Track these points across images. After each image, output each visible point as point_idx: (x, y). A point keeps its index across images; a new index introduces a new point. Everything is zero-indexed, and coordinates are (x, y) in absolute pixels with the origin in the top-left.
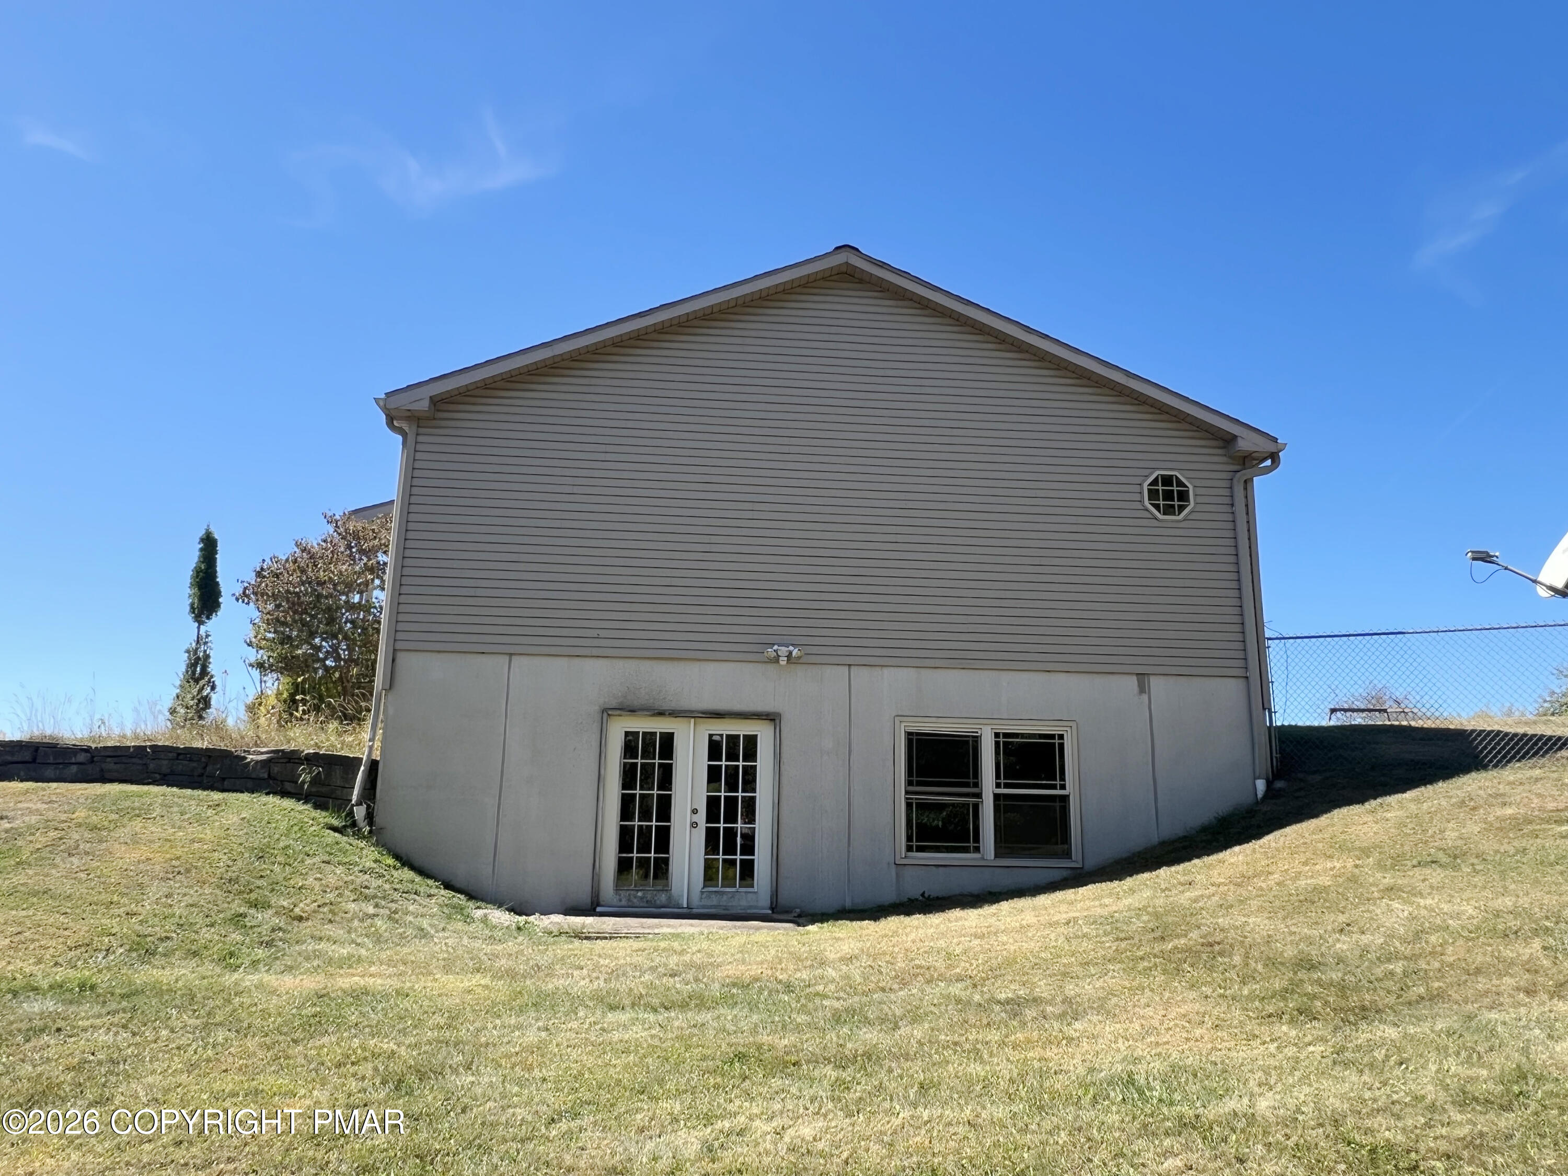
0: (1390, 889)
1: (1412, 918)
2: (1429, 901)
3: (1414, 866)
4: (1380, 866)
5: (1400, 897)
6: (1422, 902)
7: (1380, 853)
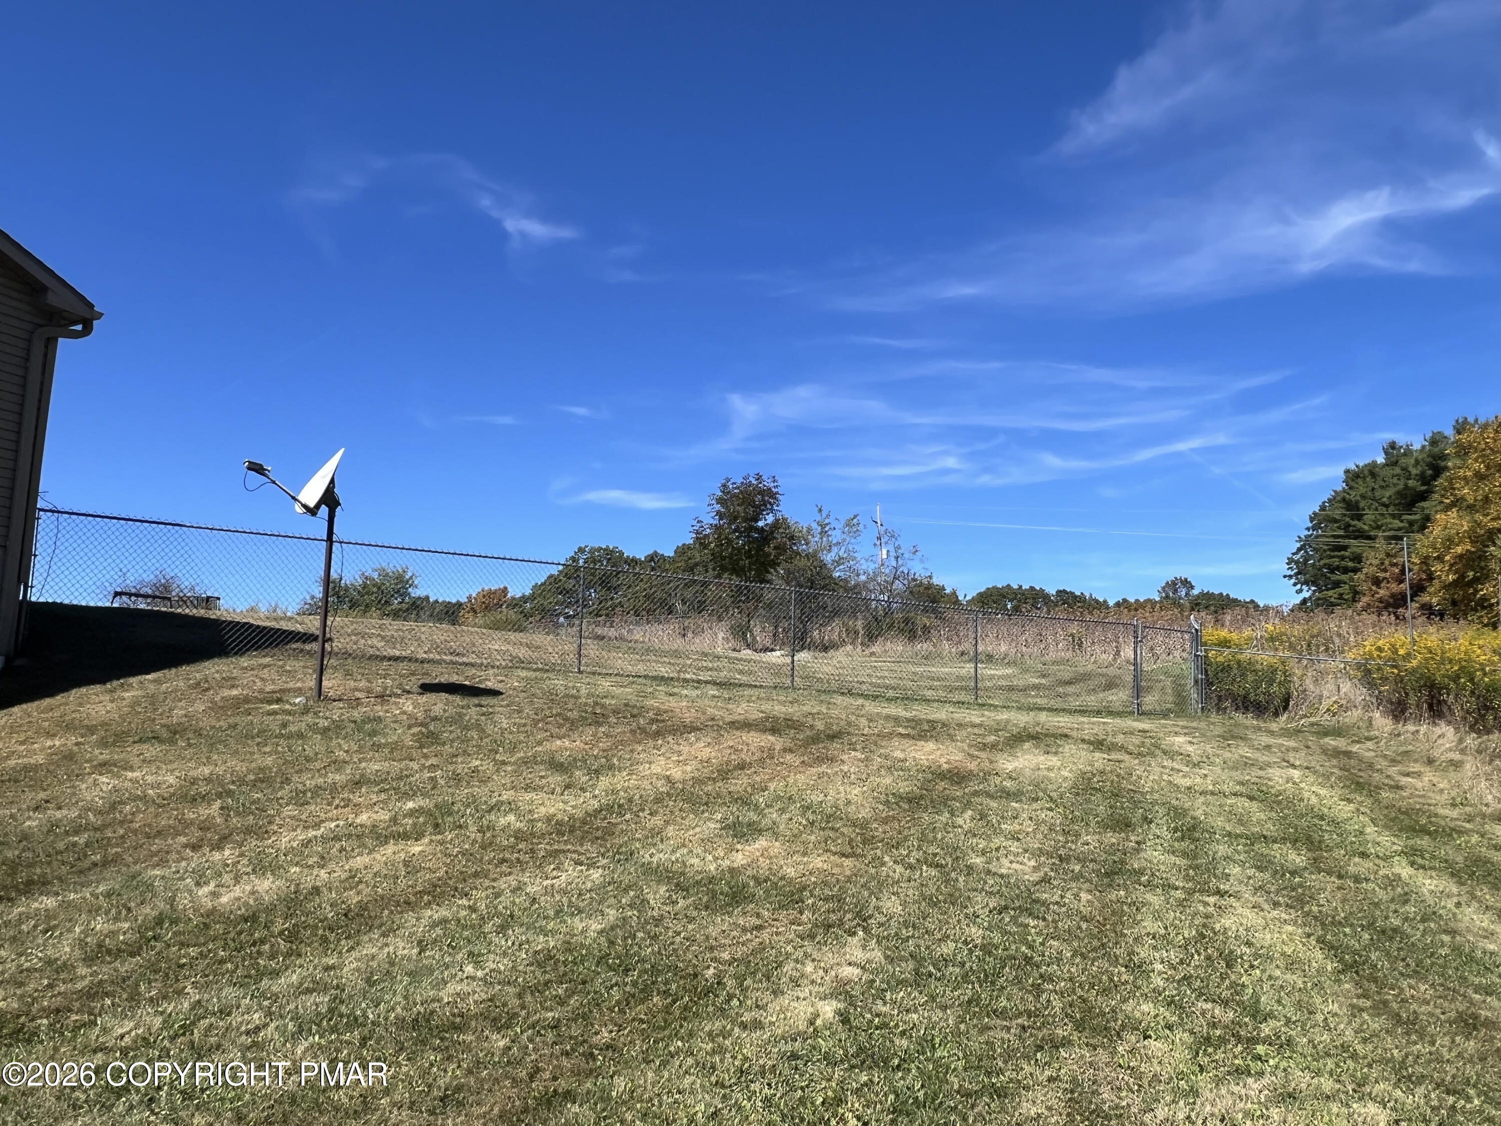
0: (104, 764)
1: (116, 790)
2: (137, 774)
3: (135, 742)
4: (103, 743)
5: (110, 772)
6: (130, 775)
7: (106, 730)
